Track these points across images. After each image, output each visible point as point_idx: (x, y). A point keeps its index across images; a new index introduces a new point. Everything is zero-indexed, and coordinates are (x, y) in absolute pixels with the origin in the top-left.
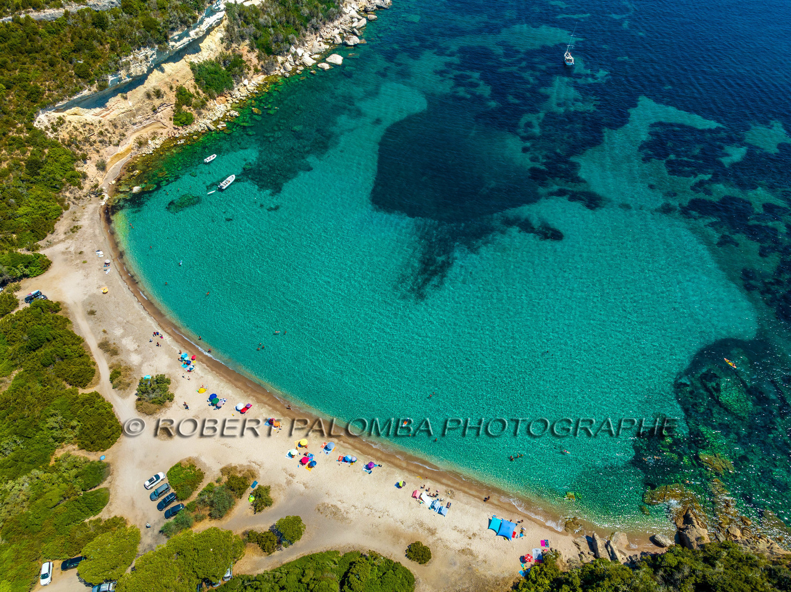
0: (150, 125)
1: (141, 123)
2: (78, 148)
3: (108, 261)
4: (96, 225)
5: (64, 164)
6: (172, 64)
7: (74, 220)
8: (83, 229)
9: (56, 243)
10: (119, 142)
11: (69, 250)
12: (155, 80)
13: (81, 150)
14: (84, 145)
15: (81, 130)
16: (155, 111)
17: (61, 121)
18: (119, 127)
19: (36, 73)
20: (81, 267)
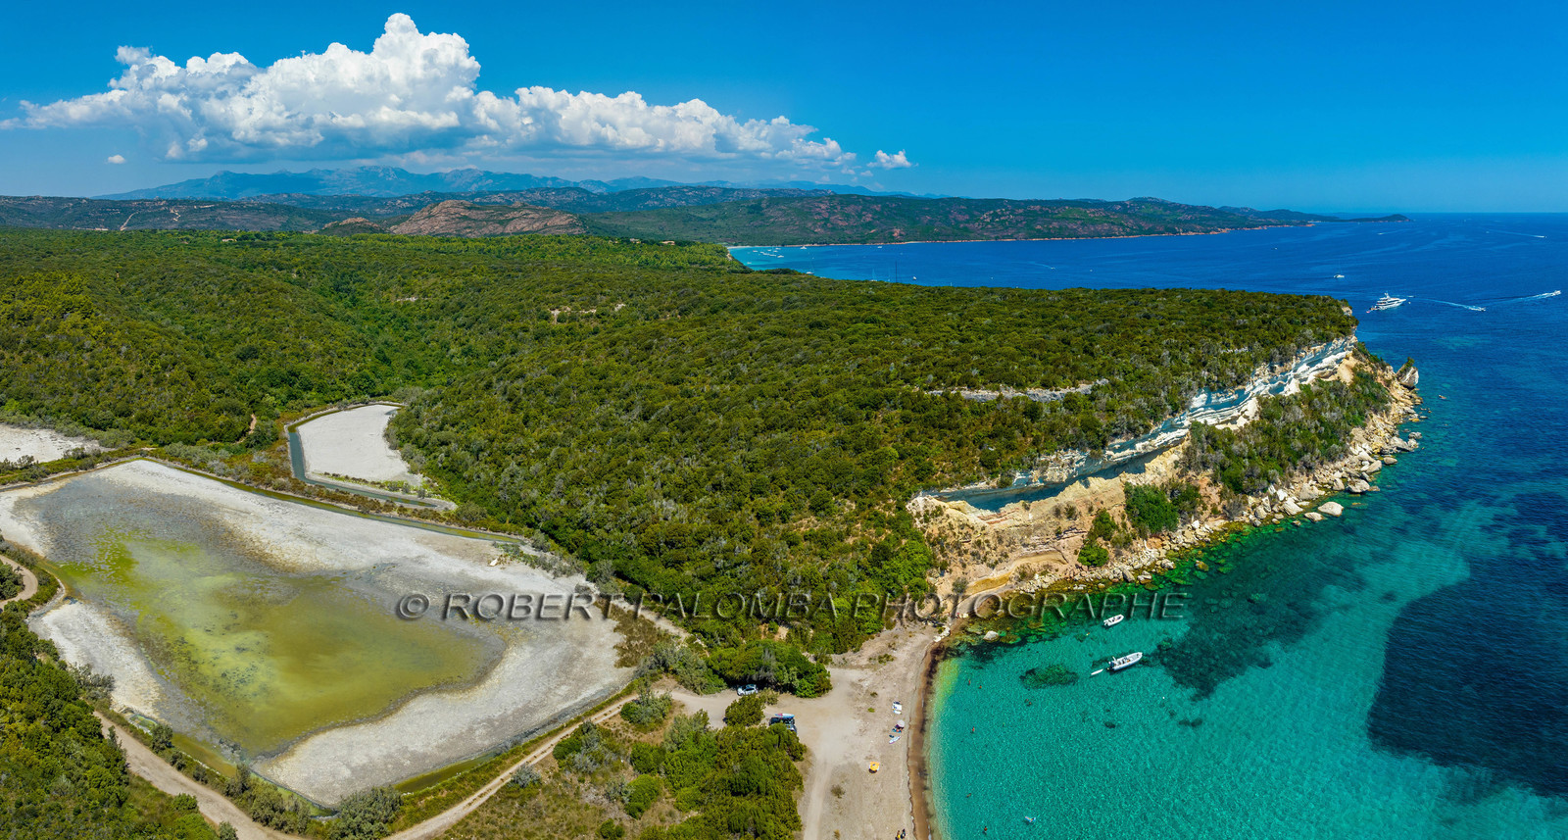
0: (1046, 553)
1: (1035, 546)
2: (942, 551)
3: (901, 724)
4: (914, 665)
5: (916, 565)
6: (1102, 479)
7: (890, 646)
8: (894, 663)
9: (852, 667)
10: (996, 563)
11: (862, 683)
12: (1071, 495)
13: (945, 555)
14: (951, 551)
15: (956, 531)
16: (1058, 534)
17: (939, 511)
18: (1005, 543)
19: (938, 450)
20: (863, 715)
